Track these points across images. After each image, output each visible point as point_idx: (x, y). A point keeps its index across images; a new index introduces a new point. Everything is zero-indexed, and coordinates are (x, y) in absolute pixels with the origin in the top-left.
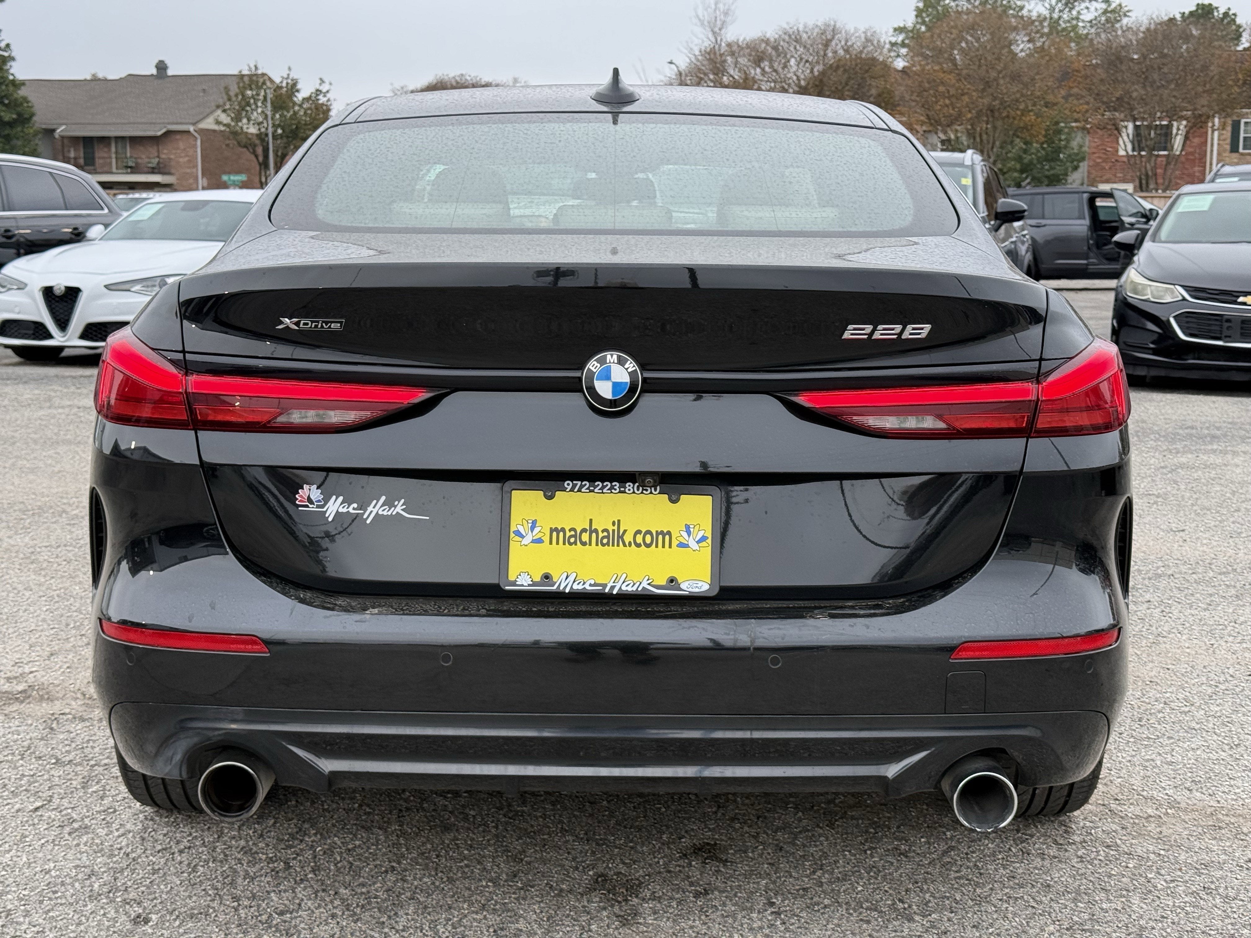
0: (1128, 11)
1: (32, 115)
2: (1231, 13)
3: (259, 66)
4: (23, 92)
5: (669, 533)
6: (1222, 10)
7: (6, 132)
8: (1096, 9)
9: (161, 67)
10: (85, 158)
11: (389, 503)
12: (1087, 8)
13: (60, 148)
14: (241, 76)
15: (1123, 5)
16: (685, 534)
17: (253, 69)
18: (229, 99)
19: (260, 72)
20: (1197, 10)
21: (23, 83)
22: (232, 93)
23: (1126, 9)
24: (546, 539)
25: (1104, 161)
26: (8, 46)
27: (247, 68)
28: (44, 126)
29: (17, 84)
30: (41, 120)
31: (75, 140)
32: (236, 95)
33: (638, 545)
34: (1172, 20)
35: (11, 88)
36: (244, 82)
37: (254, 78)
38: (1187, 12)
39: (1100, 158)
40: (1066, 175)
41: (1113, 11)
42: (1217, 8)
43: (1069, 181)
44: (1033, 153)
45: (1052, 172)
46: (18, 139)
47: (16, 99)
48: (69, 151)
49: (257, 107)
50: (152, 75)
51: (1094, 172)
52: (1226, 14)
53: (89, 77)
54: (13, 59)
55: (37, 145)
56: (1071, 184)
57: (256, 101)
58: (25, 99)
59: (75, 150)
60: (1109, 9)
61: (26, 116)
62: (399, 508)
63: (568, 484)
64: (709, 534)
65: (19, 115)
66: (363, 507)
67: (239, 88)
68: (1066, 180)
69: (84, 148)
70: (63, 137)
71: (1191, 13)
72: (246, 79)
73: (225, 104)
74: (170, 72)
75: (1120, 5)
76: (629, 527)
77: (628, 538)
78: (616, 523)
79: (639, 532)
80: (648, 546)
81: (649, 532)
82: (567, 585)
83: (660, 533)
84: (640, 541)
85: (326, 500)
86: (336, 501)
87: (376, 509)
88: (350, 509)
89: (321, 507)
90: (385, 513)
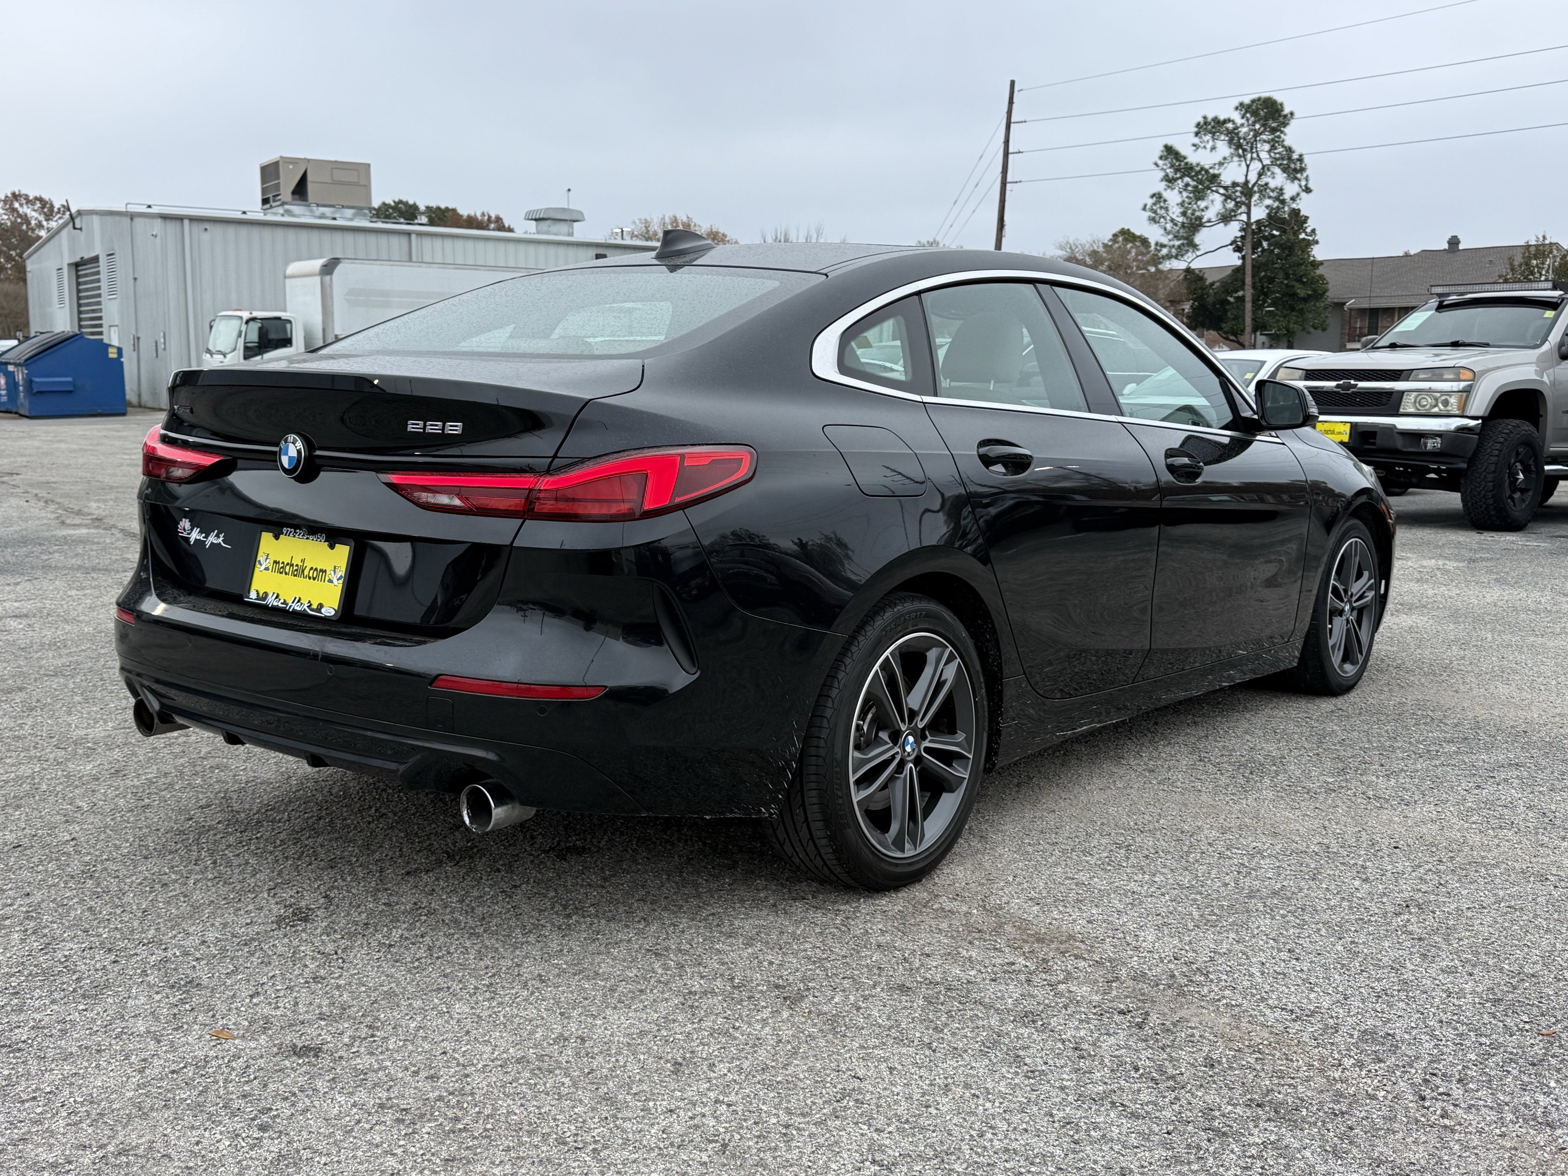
1: (1326, 291)
3: (1548, 236)
4: (1320, 271)
5: (325, 571)
7: (1301, 307)
9: (1454, 242)
10: (1369, 328)
11: (218, 536)
13: (1348, 319)
14: (1528, 247)
16: (332, 573)
17: (1541, 239)
18: (1512, 270)
19: (1547, 242)
21: (1321, 263)
22: (1516, 263)
24: (270, 568)
26: (1313, 231)
27: (1535, 238)
28: (1336, 301)
29: (1316, 264)
30: (1333, 294)
31: (1362, 311)
32: (1520, 265)
33: (310, 578)
35: (1310, 267)
36: (1529, 252)
37: (1541, 248)
46: (1309, 312)
47: (1313, 278)
48: (1356, 322)
49: (1541, 275)
50: (1445, 250)
53: (1401, 255)
54: (1317, 242)
55: (1326, 317)
57: (1540, 269)
58: (1321, 277)
59: (1361, 321)
61: (1320, 292)
62: (220, 540)
63: (285, 530)
64: (344, 575)
65: (1314, 291)
66: (206, 537)
67: (1524, 257)
69: (1370, 318)
70: (1351, 310)
72: (1532, 250)
73: (1507, 274)
74: (1461, 247)
76: (308, 564)
77: (306, 572)
78: (303, 561)
79: (312, 568)
80: (314, 579)
81: (316, 569)
82: (271, 601)
83: (321, 571)
84: (311, 575)
85: (192, 530)
86: (196, 531)
87: (212, 539)
88: (201, 537)
89: (189, 534)
90: (215, 542)
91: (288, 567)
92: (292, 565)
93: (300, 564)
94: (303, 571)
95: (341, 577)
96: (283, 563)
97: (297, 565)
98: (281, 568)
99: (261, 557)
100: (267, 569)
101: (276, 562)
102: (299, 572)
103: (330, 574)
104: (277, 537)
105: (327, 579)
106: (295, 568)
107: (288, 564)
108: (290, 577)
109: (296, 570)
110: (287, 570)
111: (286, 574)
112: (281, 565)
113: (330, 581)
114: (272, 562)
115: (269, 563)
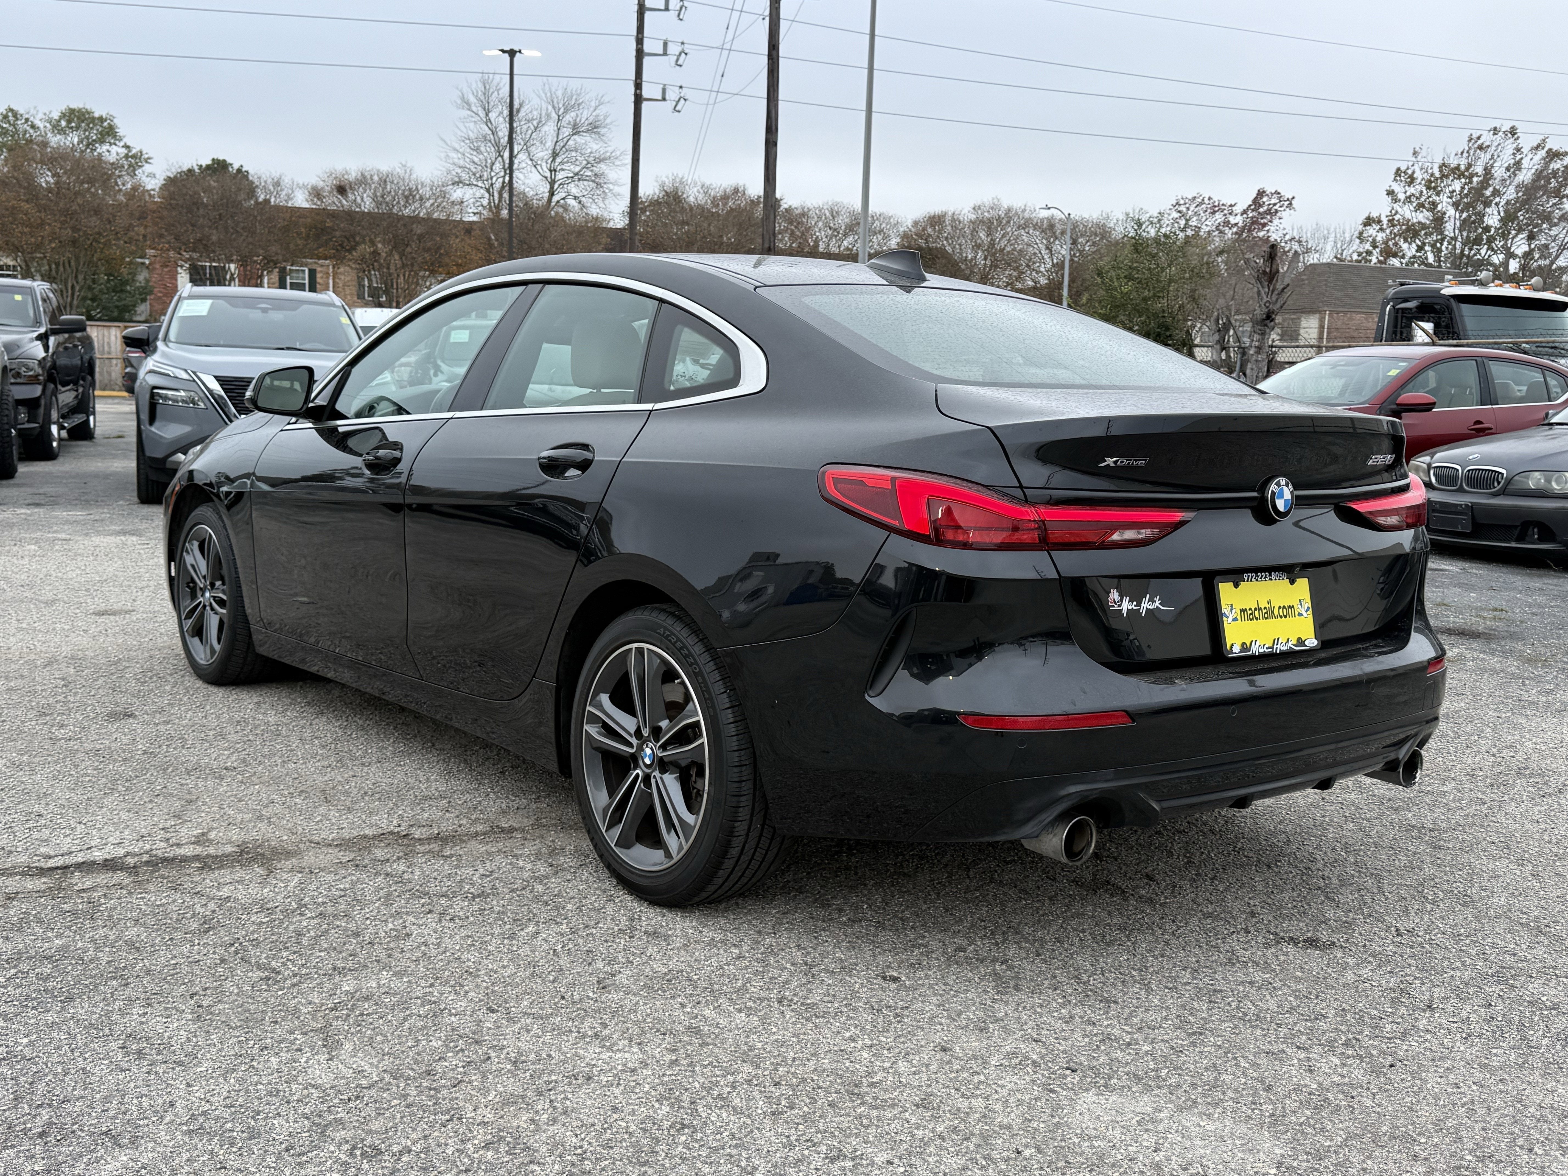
0: (149, 158)
2: (244, 170)
5: (1293, 606)
6: (236, 166)
8: (118, 154)
11: (1152, 600)
12: (108, 151)
15: (144, 152)
16: (1300, 607)
20: (213, 164)
23: (146, 156)
24: (1239, 617)
25: (164, 296)
33: (1281, 617)
34: (190, 171)
38: (204, 165)
39: (160, 292)
40: (134, 306)
41: (133, 157)
42: (231, 164)
43: (138, 312)
44: (102, 284)
45: (123, 303)
51: (156, 305)
52: (239, 171)
56: (140, 315)
60: (130, 154)
62: (1157, 603)
63: (1245, 576)
64: (1310, 606)
66: (1139, 604)
68: (135, 311)
71: (208, 167)
75: (141, 152)
76: (1276, 604)
77: (1276, 612)
78: (1269, 602)
79: (1280, 607)
80: (1285, 617)
81: (1284, 607)
82: (1256, 650)
83: (1289, 607)
84: (1281, 614)
85: (1122, 600)
86: (1126, 600)
87: (1146, 605)
88: (1133, 606)
89: (1120, 606)
90: (1151, 607)
91: (1257, 612)
92: (1260, 609)
93: (1267, 606)
94: (1273, 612)
95: (1308, 608)
96: (1250, 609)
97: (1265, 608)
98: (1249, 614)
99: (1225, 609)
100: (1235, 619)
101: (1242, 610)
102: (1269, 614)
103: (1298, 609)
104: (1236, 586)
105: (1297, 613)
106: (1264, 611)
107: (1255, 609)
108: (1262, 621)
109: (1266, 613)
110: (1257, 615)
111: (1257, 619)
112: (1249, 612)
113: (1300, 615)
114: (1239, 612)
115: (1236, 613)
